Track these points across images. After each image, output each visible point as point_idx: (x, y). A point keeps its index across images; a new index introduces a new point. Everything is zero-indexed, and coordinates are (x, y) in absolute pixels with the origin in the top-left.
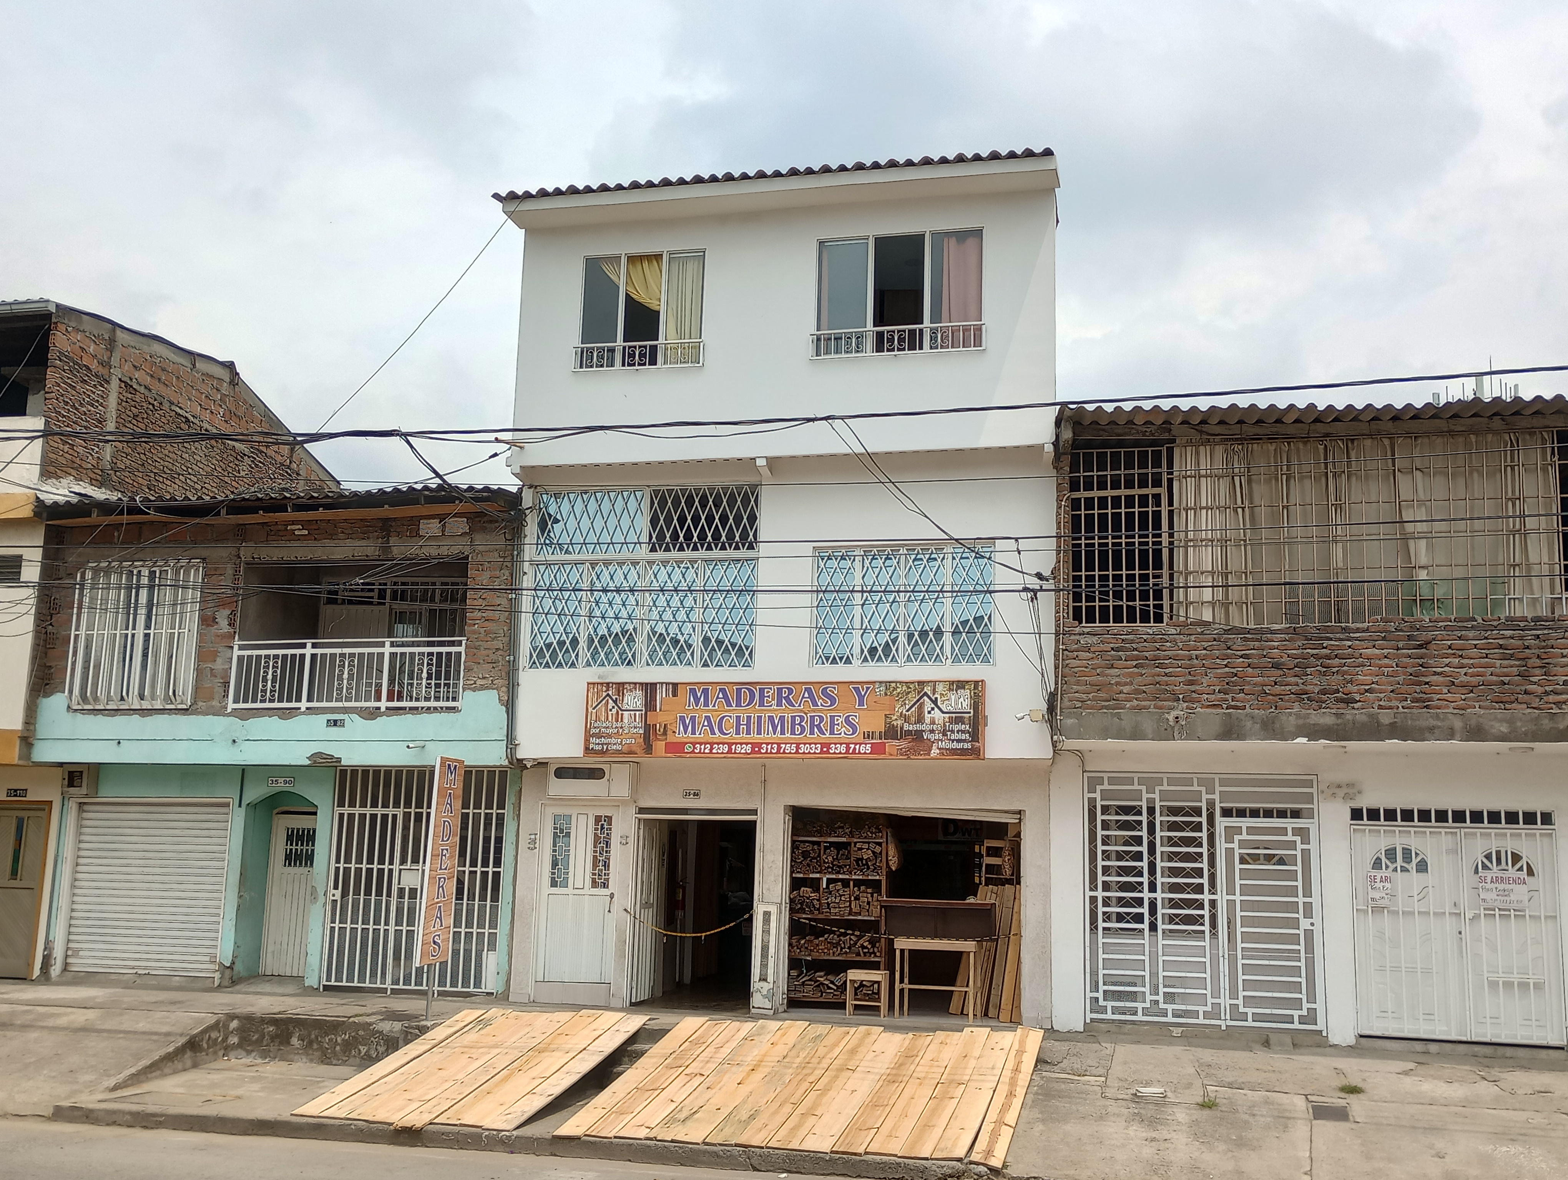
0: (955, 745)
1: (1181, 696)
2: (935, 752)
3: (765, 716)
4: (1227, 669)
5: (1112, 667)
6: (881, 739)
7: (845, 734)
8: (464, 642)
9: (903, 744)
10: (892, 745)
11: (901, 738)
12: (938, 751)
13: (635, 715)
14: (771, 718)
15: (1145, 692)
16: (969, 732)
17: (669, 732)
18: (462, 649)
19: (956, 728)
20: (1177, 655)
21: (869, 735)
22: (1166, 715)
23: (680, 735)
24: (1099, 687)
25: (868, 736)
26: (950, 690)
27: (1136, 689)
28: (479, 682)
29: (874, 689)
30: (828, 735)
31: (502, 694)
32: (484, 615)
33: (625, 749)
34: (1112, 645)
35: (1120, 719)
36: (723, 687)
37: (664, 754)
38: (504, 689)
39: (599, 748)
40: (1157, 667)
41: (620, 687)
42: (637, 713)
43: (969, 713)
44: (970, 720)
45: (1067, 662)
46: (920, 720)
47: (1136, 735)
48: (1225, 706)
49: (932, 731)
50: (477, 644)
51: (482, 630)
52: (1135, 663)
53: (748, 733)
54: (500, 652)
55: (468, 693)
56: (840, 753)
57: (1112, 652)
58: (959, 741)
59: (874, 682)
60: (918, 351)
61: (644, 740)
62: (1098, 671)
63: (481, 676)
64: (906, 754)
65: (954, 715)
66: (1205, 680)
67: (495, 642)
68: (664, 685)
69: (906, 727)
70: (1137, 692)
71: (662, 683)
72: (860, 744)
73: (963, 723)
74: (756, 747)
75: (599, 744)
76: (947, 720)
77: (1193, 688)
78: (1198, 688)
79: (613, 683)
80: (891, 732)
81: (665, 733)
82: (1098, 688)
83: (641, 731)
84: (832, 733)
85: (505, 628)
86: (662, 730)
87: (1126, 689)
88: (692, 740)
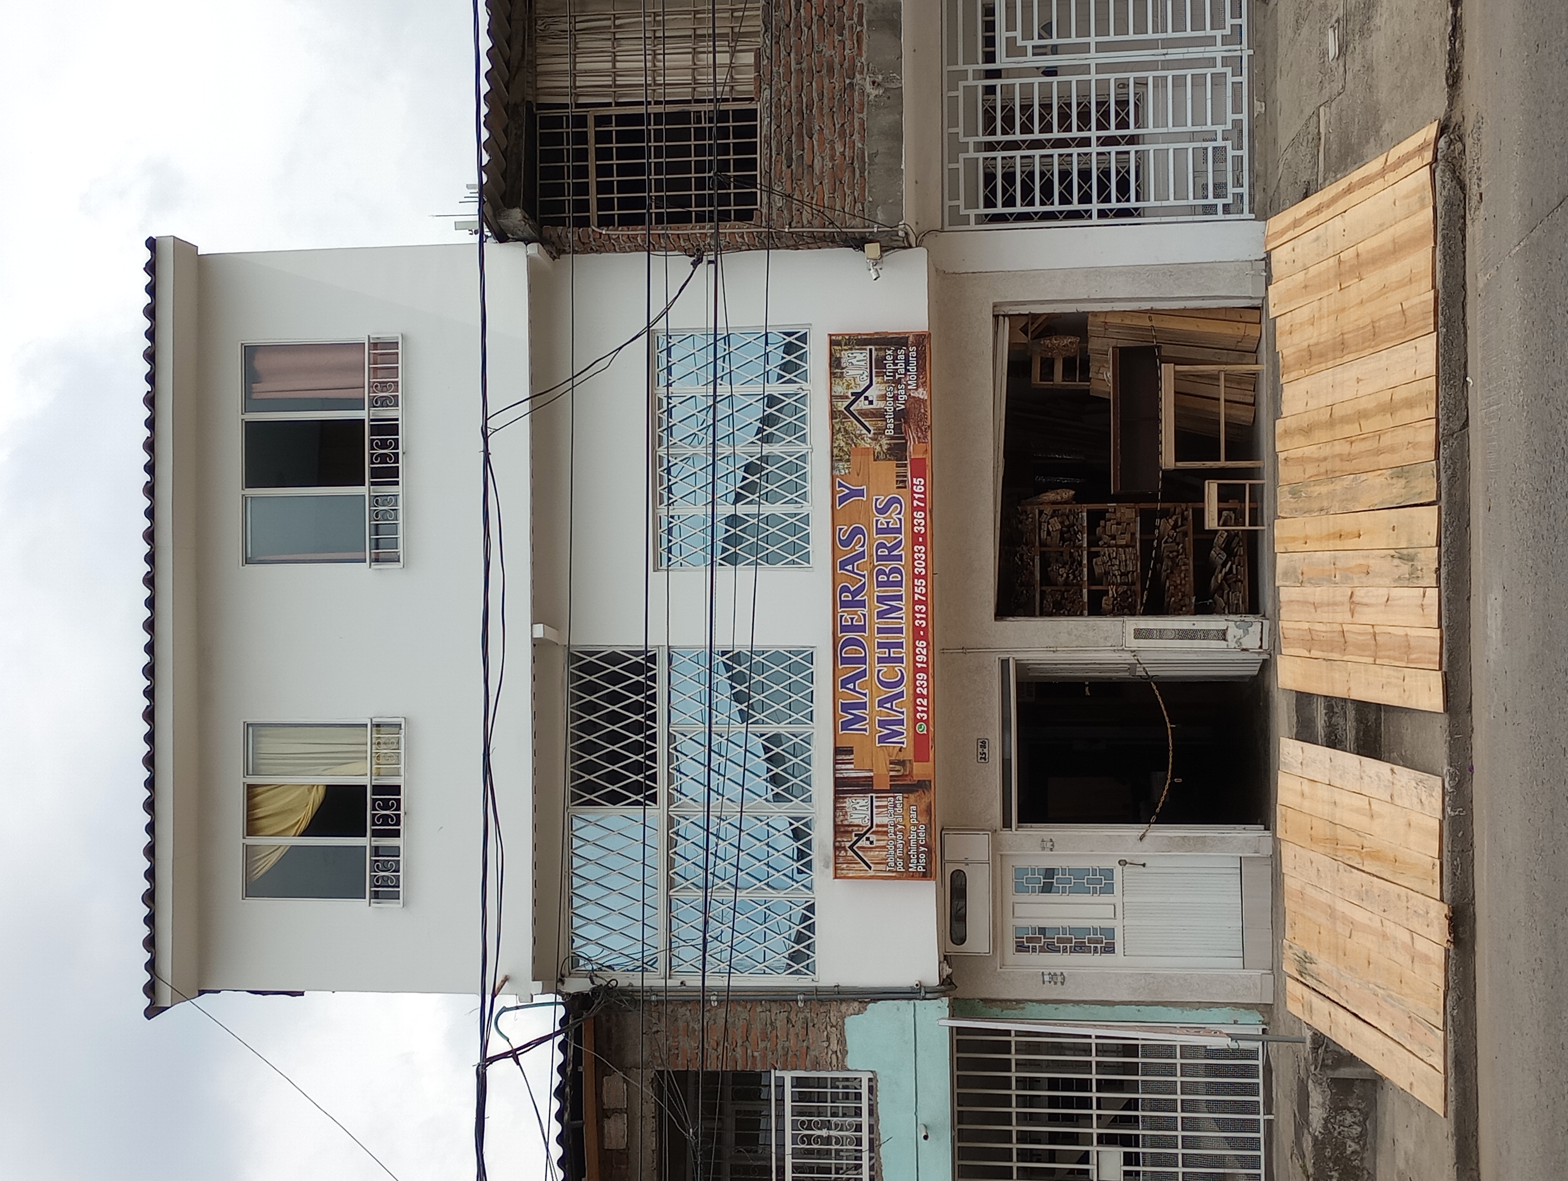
0: (912, 368)
1: (848, 81)
2: (922, 394)
3: (878, 623)
4: (814, 28)
5: (811, 166)
6: (905, 465)
7: (900, 513)
8: (779, 1074)
9: (912, 436)
10: (914, 450)
11: (904, 438)
12: (921, 390)
13: (877, 807)
14: (881, 615)
15: (843, 125)
16: (896, 350)
17: (901, 757)
18: (788, 1076)
19: (890, 367)
20: (797, 87)
21: (902, 481)
22: (872, 97)
23: (906, 740)
24: (836, 181)
25: (902, 483)
26: (842, 376)
27: (840, 136)
28: (834, 1046)
29: (841, 477)
30: (902, 536)
31: (851, 1011)
32: (740, 1043)
33: (924, 819)
34: (784, 168)
35: (877, 154)
36: (842, 683)
37: (931, 764)
38: (844, 1007)
39: (922, 856)
40: (811, 111)
41: (840, 829)
42: (875, 804)
43: (871, 350)
44: (881, 349)
45: (805, 222)
46: (880, 414)
47: (896, 135)
48: (859, 29)
49: (895, 398)
50: (780, 1052)
51: (762, 1045)
52: (807, 139)
53: (900, 645)
54: (793, 1016)
55: (850, 1062)
56: (925, 519)
57: (793, 167)
58: (907, 363)
59: (833, 478)
60: (400, 422)
61: (912, 792)
62: (816, 183)
63: (825, 1044)
64: (924, 431)
65: (874, 370)
66: (827, 52)
67: (778, 1024)
68: (838, 766)
69: (890, 432)
70: (842, 134)
71: (835, 770)
72: (913, 492)
73: (884, 358)
74: (918, 634)
75: (918, 858)
76: (880, 379)
77: (837, 67)
78: (837, 60)
79: (835, 842)
80: (897, 452)
81: (902, 763)
82: (838, 183)
83: (899, 796)
84: (898, 531)
85: (759, 1009)
86: (898, 767)
87: (839, 148)
88: (911, 723)
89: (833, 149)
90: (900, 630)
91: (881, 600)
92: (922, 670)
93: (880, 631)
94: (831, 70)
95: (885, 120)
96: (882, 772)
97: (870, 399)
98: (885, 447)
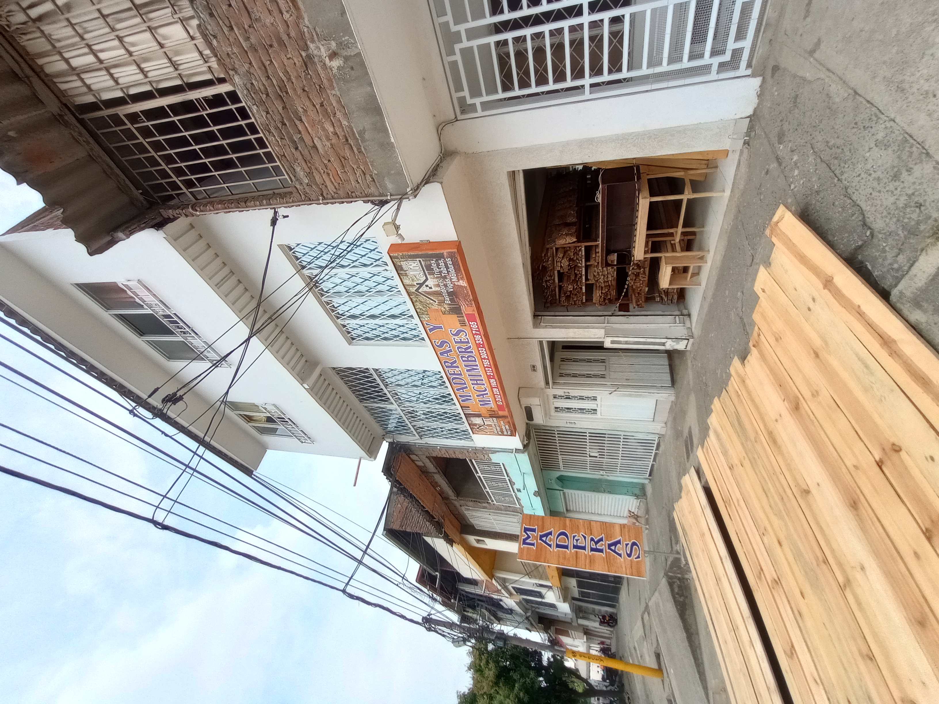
0: (452, 269)
3: (468, 373)
6: (463, 317)
7: (466, 335)
9: (462, 304)
10: (465, 310)
11: (458, 305)
12: (461, 281)
14: (468, 370)
15: (322, 104)
18: (472, 459)
19: (437, 270)
20: (260, 67)
22: (335, 70)
23: (493, 406)
25: (463, 324)
26: (406, 275)
27: (324, 116)
39: (510, 432)
40: (287, 93)
42: (484, 420)
43: (420, 261)
44: (426, 260)
46: (439, 293)
49: (446, 286)
53: (482, 380)
58: (447, 267)
63: (484, 457)
65: (426, 272)
69: (448, 302)
70: (326, 114)
72: (471, 328)
73: (431, 265)
74: (490, 377)
75: (507, 432)
76: (432, 276)
80: (456, 311)
83: (495, 419)
84: (468, 343)
86: (492, 412)
87: (329, 128)
89: (324, 129)
90: (480, 376)
91: (466, 366)
92: (495, 387)
93: (470, 375)
94: (281, 42)
95: (358, 94)
96: (485, 413)
97: (430, 286)
98: (447, 309)
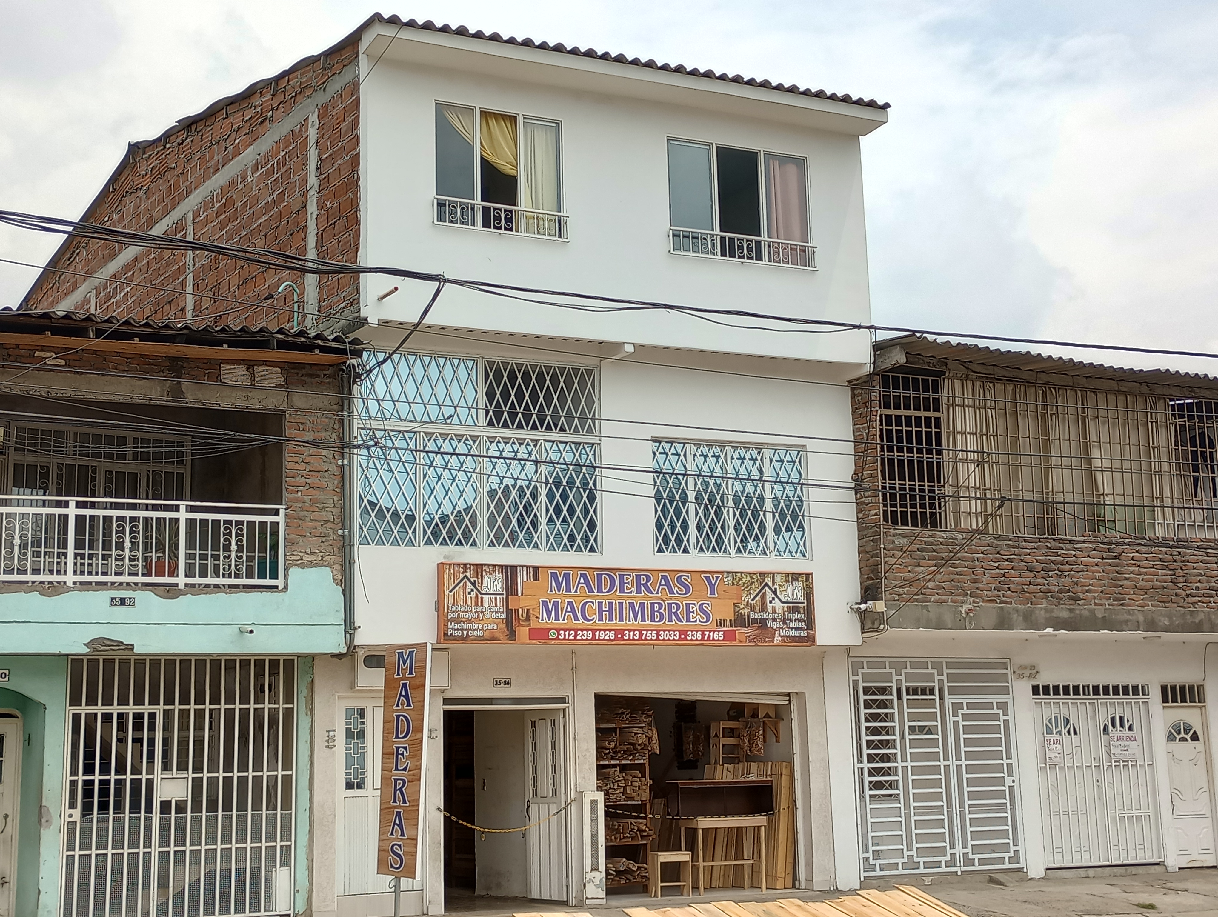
0: (793, 633)
1: (969, 592)
2: (777, 639)
3: (626, 603)
4: (997, 571)
5: (919, 565)
6: (731, 626)
7: (700, 621)
8: (282, 512)
11: (749, 625)
12: (780, 638)
13: (496, 599)
15: (944, 588)
16: (805, 621)
17: (532, 618)
18: (280, 519)
19: (794, 617)
21: (721, 623)
22: (960, 608)
23: (544, 621)
26: (787, 581)
27: (938, 585)
28: (307, 558)
29: (722, 579)
30: (684, 623)
31: (335, 572)
32: (308, 481)
33: (487, 635)
34: (918, 546)
35: (928, 611)
36: (584, 572)
37: (529, 641)
38: (338, 567)
39: (459, 633)
41: (479, 568)
44: (804, 611)
45: (886, 559)
46: (763, 609)
47: (939, 626)
48: (998, 601)
49: (774, 620)
50: (302, 514)
51: (307, 499)
52: (935, 562)
54: (329, 525)
55: (290, 570)
56: (697, 640)
57: (918, 553)
58: (797, 629)
59: (721, 572)
61: (507, 626)
62: (909, 568)
63: (308, 551)
64: (754, 640)
66: (984, 579)
67: (324, 513)
68: (525, 569)
70: (939, 587)
71: (522, 566)
72: (714, 631)
73: (799, 612)
74: (619, 633)
77: (976, 585)
78: (980, 585)
79: (470, 564)
80: (740, 621)
81: (528, 618)
82: (910, 583)
85: (336, 498)
86: (525, 615)
88: (556, 627)
90: (621, 620)
91: (642, 605)
92: (594, 635)
93: (621, 604)
94: (975, 581)
95: (948, 618)
96: (521, 603)
97: (773, 602)
98: (742, 611)
